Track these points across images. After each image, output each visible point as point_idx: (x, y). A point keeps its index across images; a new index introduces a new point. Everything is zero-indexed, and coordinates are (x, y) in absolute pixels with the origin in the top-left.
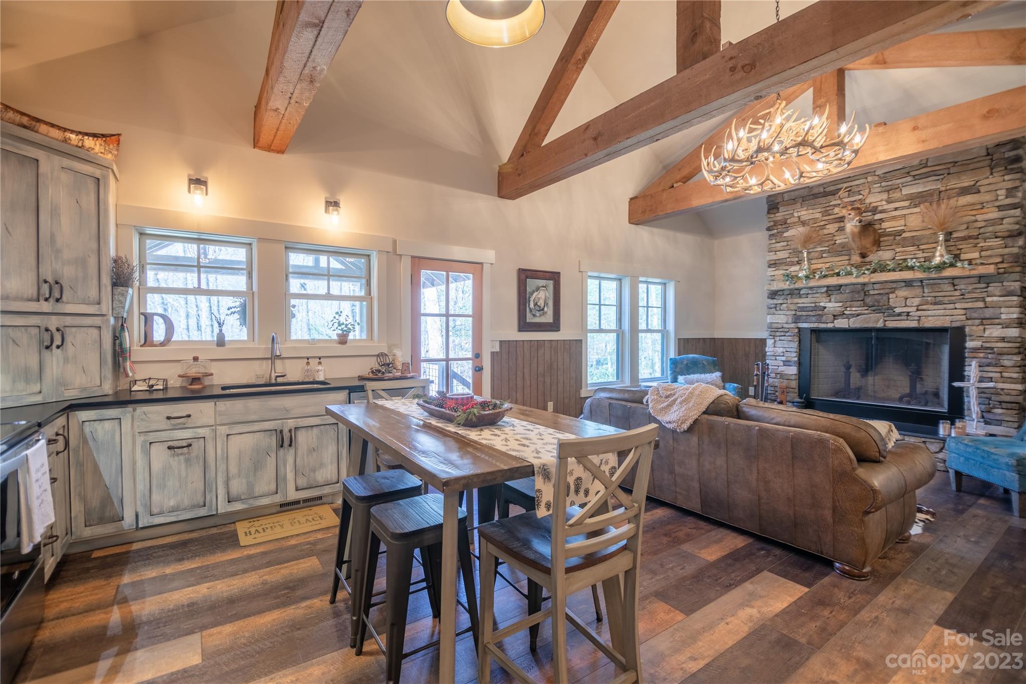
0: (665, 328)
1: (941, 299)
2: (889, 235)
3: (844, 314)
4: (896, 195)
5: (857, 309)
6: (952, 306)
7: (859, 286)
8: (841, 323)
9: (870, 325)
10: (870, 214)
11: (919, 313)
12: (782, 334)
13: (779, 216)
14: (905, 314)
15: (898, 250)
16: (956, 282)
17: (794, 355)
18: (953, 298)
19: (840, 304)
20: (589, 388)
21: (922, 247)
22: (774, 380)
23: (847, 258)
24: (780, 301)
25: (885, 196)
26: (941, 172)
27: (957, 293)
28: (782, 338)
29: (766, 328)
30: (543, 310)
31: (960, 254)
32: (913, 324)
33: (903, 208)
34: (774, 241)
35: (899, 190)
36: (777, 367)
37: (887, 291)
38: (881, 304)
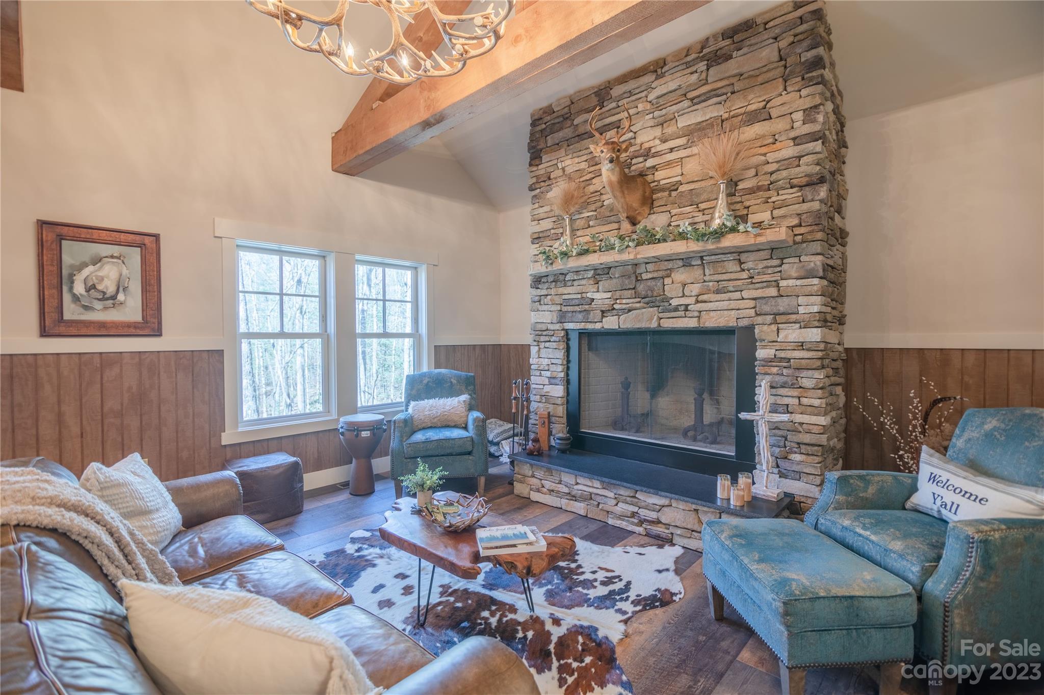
0: (418, 332)
1: (725, 284)
2: (663, 190)
3: (614, 309)
4: (670, 130)
5: (628, 301)
6: (737, 295)
7: (630, 267)
8: (610, 323)
9: (643, 325)
10: (641, 159)
11: (700, 306)
12: (547, 338)
13: (542, 169)
14: (683, 308)
15: (674, 212)
16: (743, 257)
17: (560, 368)
18: (739, 283)
19: (609, 295)
20: (240, 429)
21: (702, 206)
22: (539, 404)
23: (616, 226)
24: (544, 292)
25: (658, 132)
26: (724, 90)
27: (745, 275)
28: (547, 344)
29: (529, 331)
30: (114, 297)
31: (747, 215)
32: (691, 323)
33: (678, 148)
34: (537, 205)
35: (674, 121)
36: (541, 387)
37: (660, 274)
38: (655, 294)
